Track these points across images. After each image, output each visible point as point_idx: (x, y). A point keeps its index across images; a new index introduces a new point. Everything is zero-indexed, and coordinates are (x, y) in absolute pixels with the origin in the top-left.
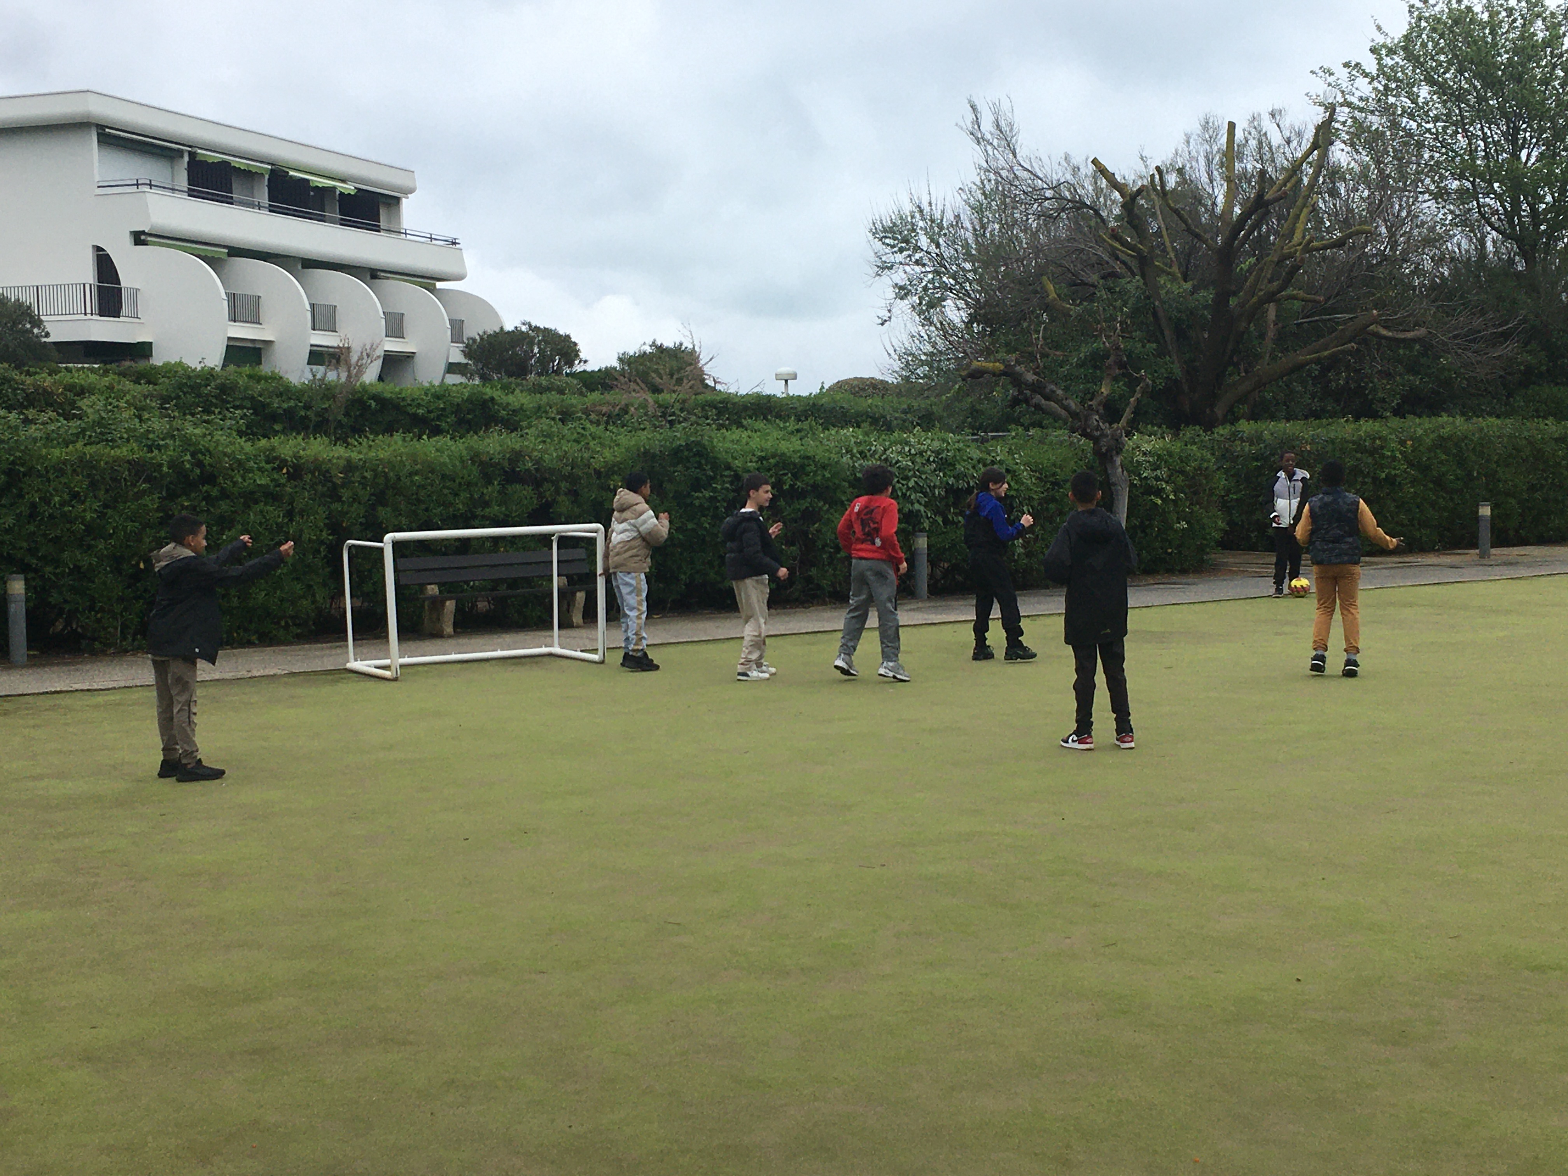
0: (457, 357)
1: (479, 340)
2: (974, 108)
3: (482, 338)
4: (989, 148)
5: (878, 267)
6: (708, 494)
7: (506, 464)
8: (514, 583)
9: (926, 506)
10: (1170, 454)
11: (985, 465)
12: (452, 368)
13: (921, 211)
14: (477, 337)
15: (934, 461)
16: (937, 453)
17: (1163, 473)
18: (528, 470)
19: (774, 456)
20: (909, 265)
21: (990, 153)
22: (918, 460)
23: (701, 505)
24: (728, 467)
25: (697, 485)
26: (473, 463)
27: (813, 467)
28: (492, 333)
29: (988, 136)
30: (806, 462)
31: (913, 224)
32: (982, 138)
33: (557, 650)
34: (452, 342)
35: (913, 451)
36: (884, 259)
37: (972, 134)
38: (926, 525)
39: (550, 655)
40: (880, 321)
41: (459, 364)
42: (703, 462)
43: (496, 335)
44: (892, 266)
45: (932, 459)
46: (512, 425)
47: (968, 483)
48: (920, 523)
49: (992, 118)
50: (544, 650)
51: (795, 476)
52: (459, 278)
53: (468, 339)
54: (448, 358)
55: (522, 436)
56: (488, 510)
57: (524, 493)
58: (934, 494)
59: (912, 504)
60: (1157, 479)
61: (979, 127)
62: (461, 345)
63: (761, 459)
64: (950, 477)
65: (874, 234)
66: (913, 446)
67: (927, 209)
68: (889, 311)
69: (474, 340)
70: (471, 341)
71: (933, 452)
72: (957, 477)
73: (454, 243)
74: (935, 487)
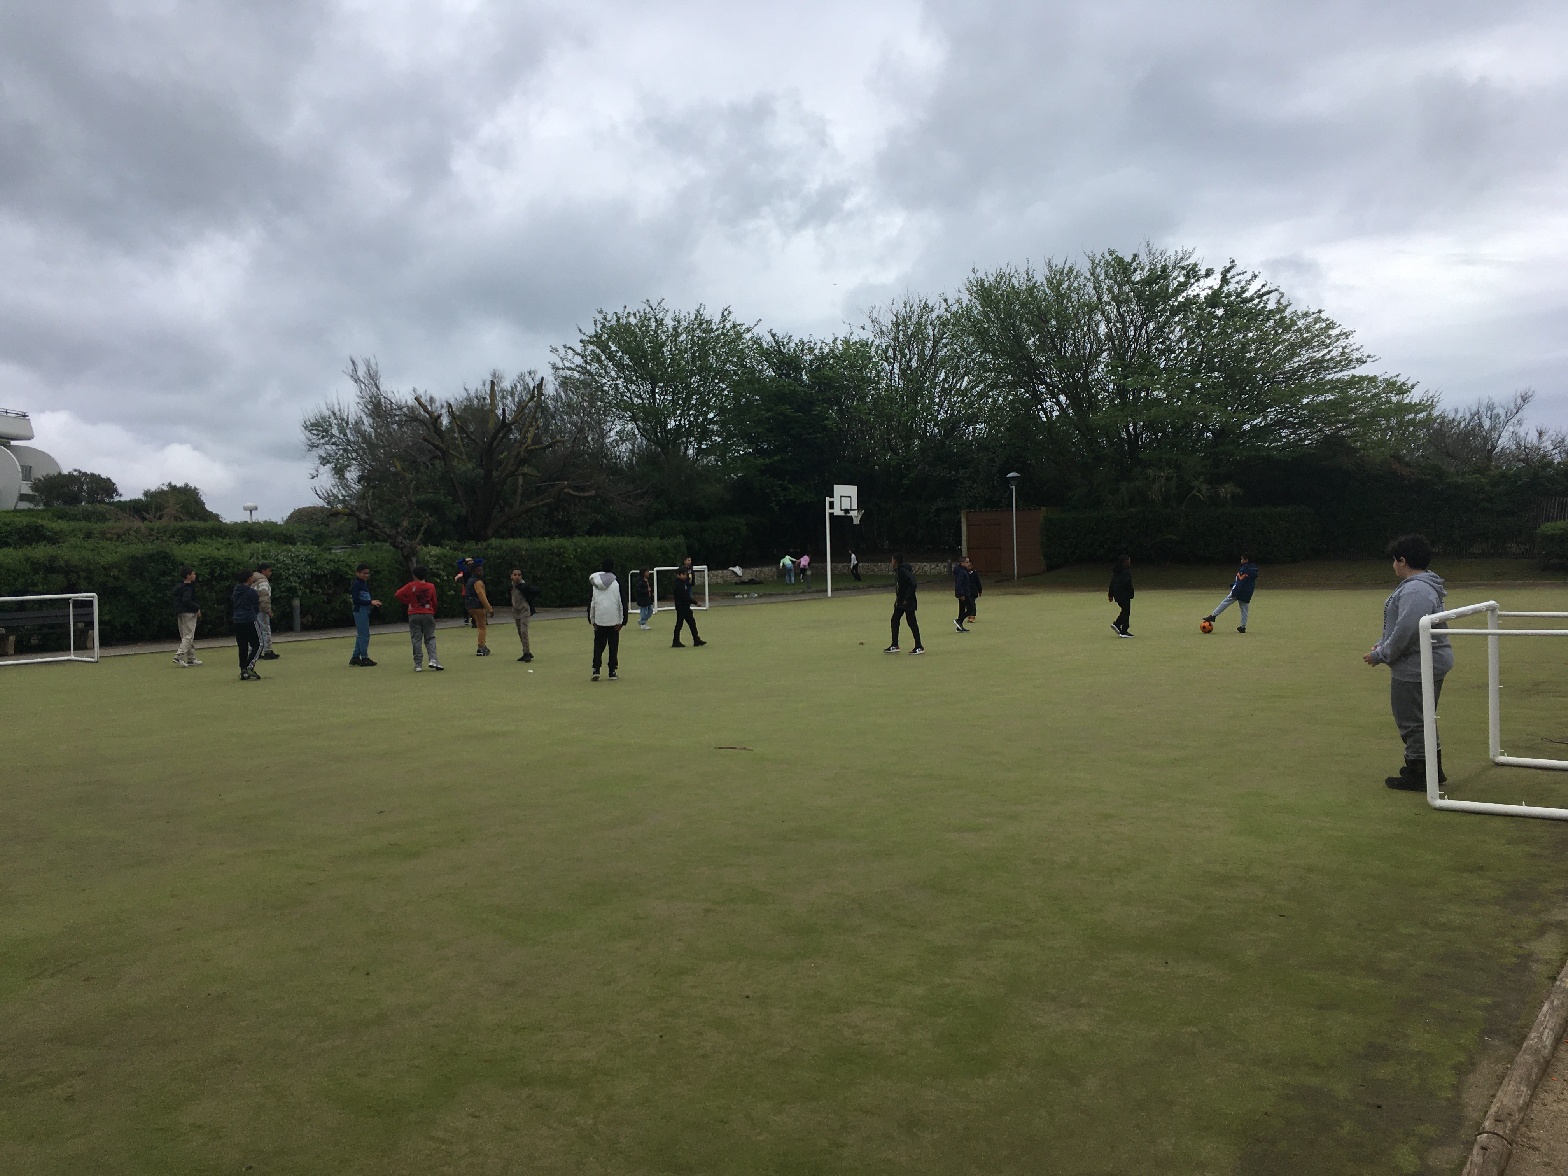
0: (26, 489)
1: (43, 480)
2: (353, 362)
3: (45, 478)
4: (363, 386)
5: (309, 445)
6: (169, 578)
7: (47, 563)
8: (52, 627)
9: (300, 583)
10: (445, 556)
11: (334, 562)
12: (23, 497)
13: (334, 414)
14: (42, 478)
15: (305, 560)
16: (307, 556)
17: (441, 566)
18: (61, 566)
19: (210, 558)
20: (328, 444)
21: (363, 387)
22: (295, 560)
23: (166, 584)
24: (182, 564)
25: (163, 574)
26: (27, 562)
27: (232, 564)
28: (52, 476)
29: (362, 379)
30: (229, 561)
31: (329, 422)
32: (359, 379)
33: (73, 657)
34: (23, 480)
35: (293, 555)
36: (313, 441)
37: (352, 377)
38: (300, 593)
39: (69, 660)
40: (311, 476)
41: (29, 495)
42: (167, 561)
43: (55, 477)
44: (318, 445)
45: (303, 559)
46: (54, 539)
47: (324, 571)
48: (296, 593)
49: (365, 369)
50: (65, 658)
51: (222, 569)
52: (29, 438)
53: (34, 479)
54: (20, 491)
55: (59, 547)
56: (35, 588)
57: (59, 579)
58: (304, 578)
59: (291, 582)
60: (437, 569)
61: (357, 373)
62: (30, 482)
63: (202, 560)
64: (313, 569)
65: (305, 428)
66: (293, 553)
67: (338, 413)
68: (317, 471)
69: (40, 480)
70: (37, 481)
71: (304, 556)
72: (317, 569)
73: (25, 416)
74: (305, 573)
